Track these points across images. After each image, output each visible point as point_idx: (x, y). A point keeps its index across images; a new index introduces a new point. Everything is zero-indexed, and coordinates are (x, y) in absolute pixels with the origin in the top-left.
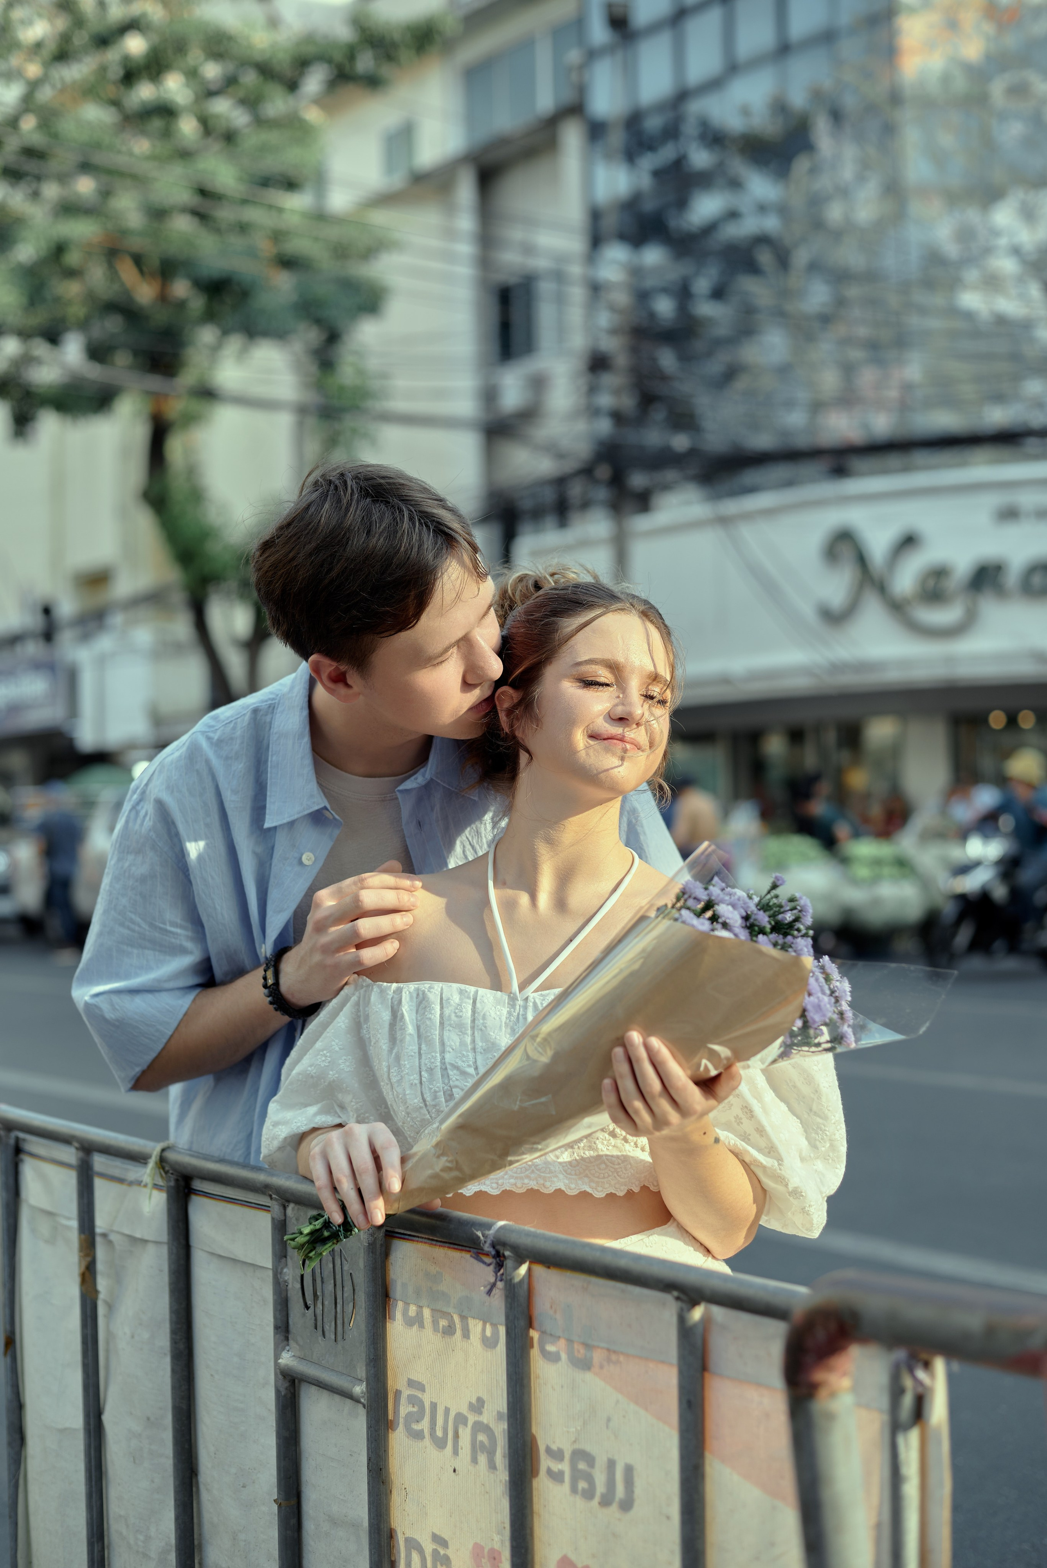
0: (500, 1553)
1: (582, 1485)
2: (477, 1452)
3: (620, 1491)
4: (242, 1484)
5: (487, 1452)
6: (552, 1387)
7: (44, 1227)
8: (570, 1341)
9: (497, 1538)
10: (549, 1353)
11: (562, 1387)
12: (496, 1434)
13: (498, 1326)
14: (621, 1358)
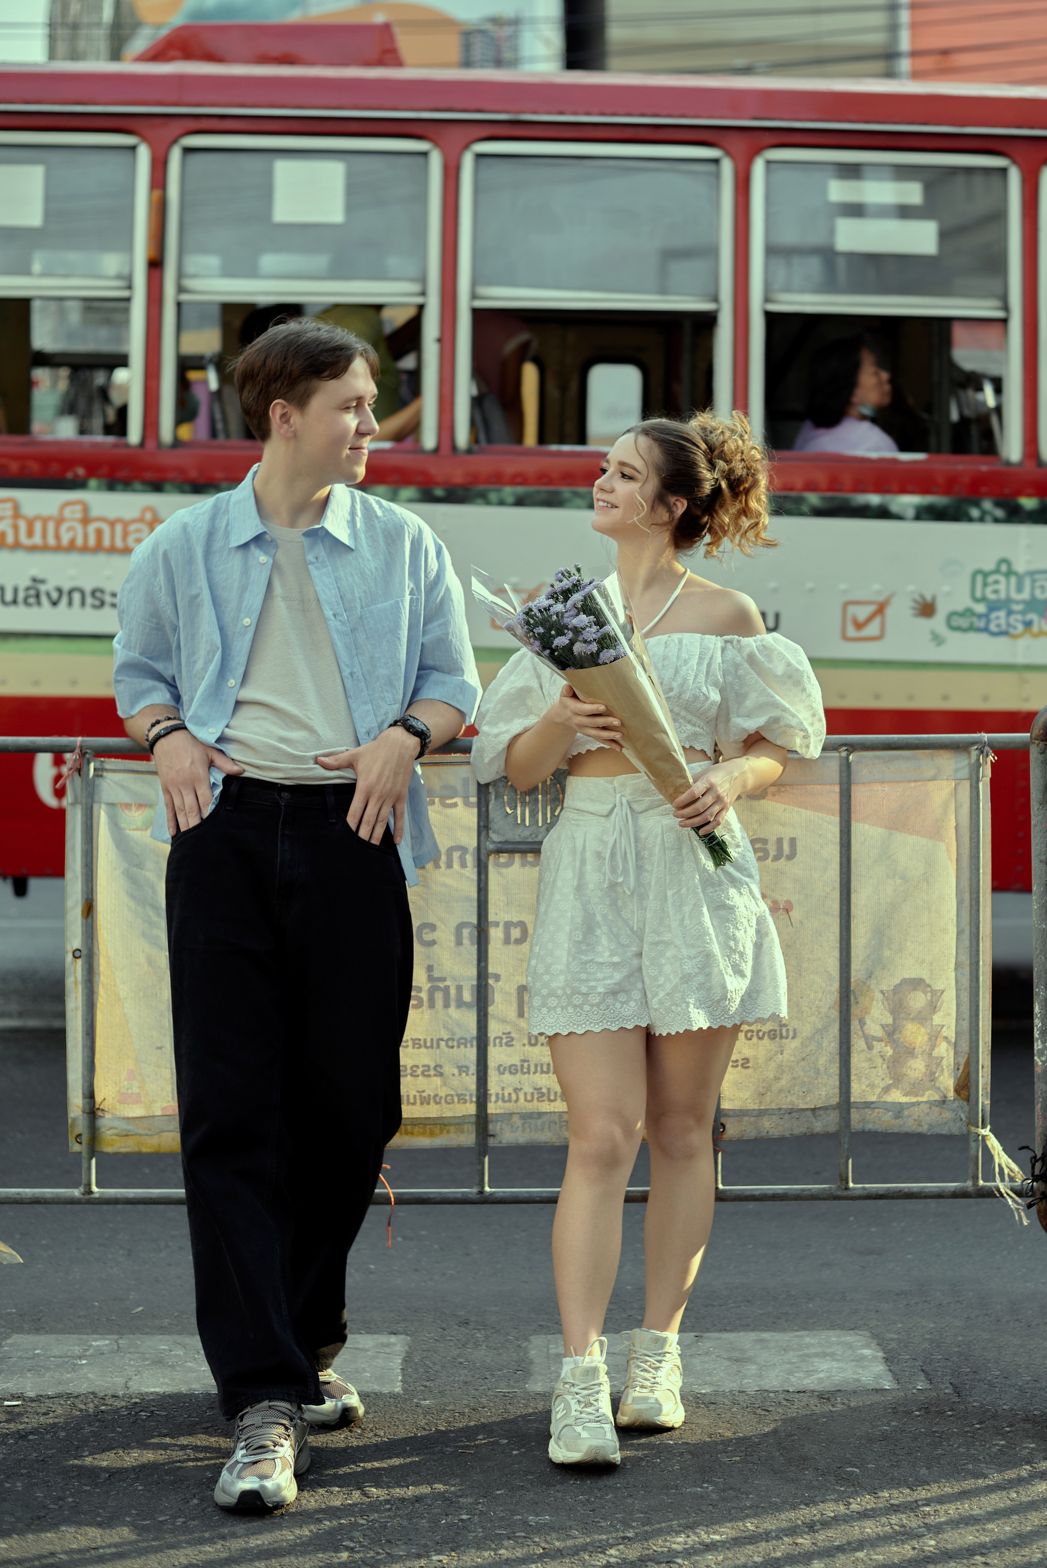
3: (787, 851)
14: (788, 788)
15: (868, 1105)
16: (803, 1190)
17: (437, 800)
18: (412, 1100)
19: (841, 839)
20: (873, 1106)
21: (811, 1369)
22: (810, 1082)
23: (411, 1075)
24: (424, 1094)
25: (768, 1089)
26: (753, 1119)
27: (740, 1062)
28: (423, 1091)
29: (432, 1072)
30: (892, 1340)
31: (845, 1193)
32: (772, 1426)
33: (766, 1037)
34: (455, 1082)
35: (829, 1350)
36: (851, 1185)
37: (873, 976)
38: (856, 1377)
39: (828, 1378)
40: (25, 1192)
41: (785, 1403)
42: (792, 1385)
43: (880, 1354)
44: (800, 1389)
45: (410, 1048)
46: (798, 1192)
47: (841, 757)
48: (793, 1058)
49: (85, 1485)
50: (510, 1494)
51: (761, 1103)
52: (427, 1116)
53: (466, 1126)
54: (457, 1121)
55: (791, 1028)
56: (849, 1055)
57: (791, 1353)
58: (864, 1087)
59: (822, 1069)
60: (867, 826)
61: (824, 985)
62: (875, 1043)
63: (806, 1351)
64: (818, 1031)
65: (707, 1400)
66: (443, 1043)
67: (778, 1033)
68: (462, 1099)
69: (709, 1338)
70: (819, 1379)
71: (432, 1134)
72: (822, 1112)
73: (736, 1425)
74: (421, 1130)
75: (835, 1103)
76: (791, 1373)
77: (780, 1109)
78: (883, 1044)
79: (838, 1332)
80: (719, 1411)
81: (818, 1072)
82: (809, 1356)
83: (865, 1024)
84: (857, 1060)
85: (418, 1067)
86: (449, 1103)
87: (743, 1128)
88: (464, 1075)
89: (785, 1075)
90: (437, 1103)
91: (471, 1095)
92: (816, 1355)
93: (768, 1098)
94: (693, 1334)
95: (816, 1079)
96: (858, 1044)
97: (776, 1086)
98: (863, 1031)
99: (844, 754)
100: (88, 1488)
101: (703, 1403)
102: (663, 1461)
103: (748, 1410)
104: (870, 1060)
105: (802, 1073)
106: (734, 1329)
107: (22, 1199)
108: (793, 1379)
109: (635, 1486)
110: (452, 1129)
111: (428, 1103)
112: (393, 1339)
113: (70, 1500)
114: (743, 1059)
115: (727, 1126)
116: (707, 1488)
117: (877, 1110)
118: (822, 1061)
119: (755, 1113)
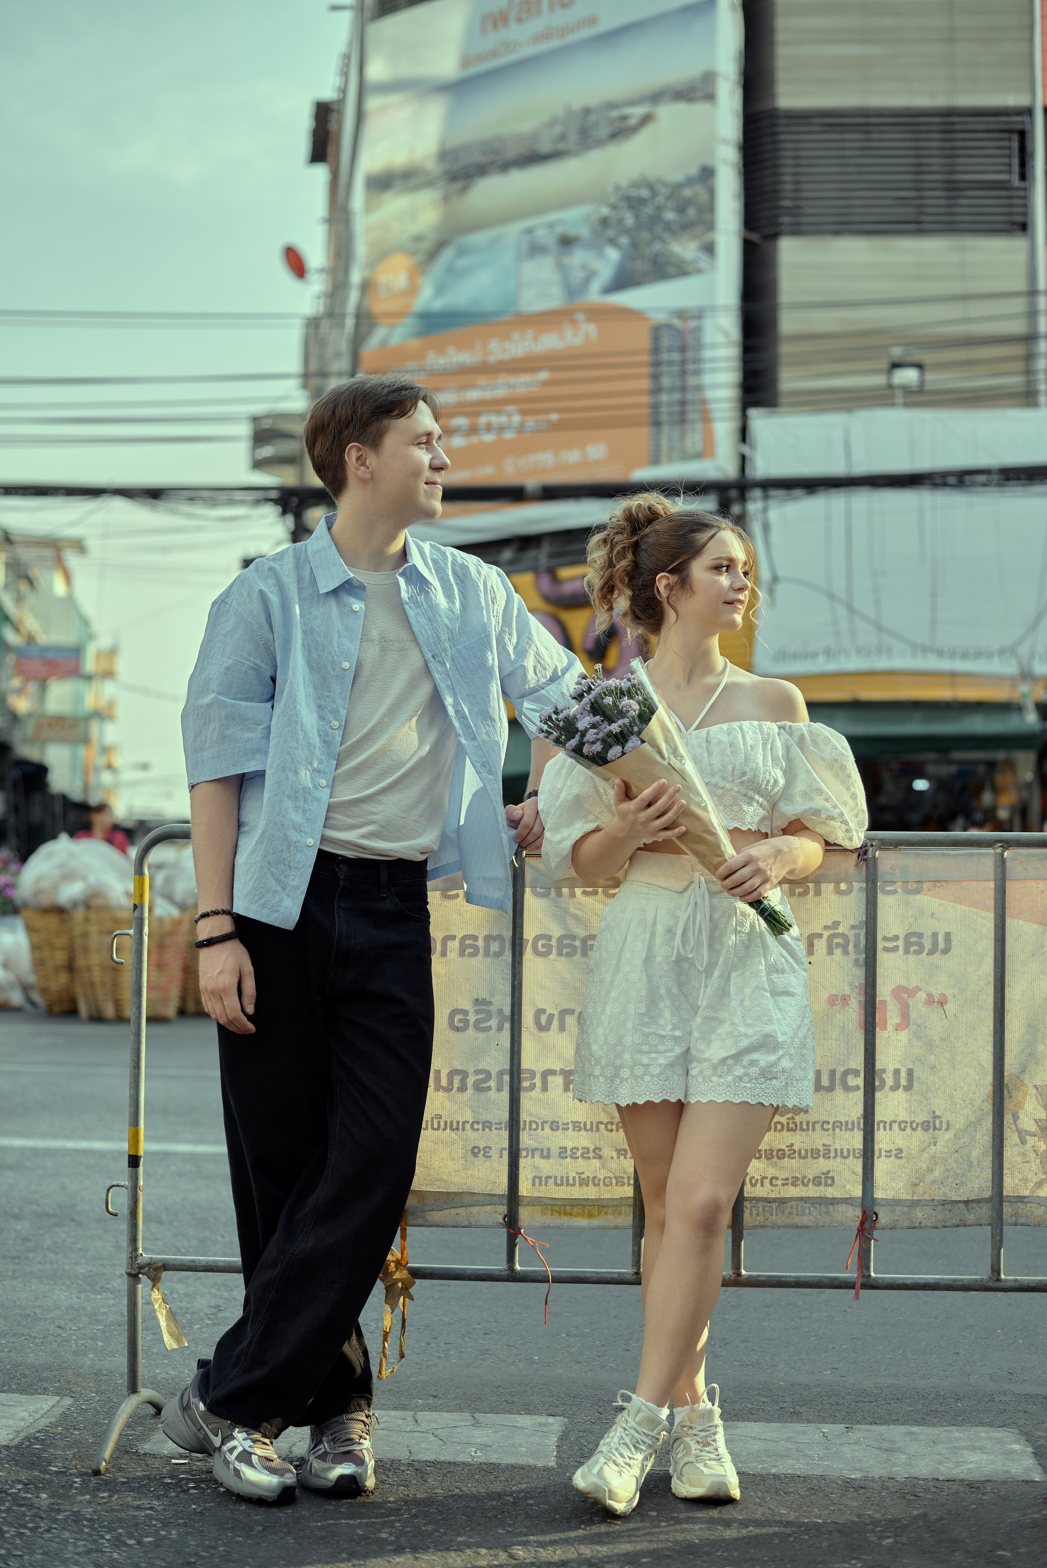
0: (849, 996)
1: (913, 948)
2: (833, 948)
3: (942, 945)
5: (842, 947)
6: (891, 906)
8: (905, 882)
9: (847, 989)
10: (889, 891)
11: (899, 905)
12: (850, 936)
13: (851, 884)
14: (944, 884)
15: (1021, 1199)
16: (955, 1280)
17: (600, 890)
18: (571, 1182)
19: (995, 934)
20: (1025, 1200)
21: (961, 1460)
22: (963, 1174)
23: (571, 1157)
24: (583, 1176)
25: (921, 1180)
26: (905, 1209)
27: (894, 1152)
28: (583, 1173)
29: (591, 1155)
30: (1040, 1437)
31: (997, 1284)
32: (921, 1511)
33: (919, 1129)
34: (614, 1165)
35: (978, 1444)
36: (1003, 1277)
37: (1027, 1071)
38: (1005, 1469)
39: (978, 1468)
40: (199, 1260)
41: (934, 1490)
42: (942, 1474)
43: (1030, 1449)
44: (949, 1477)
45: (571, 1130)
46: (950, 1282)
47: (995, 853)
48: (946, 1150)
49: (238, 1536)
50: (656, 1562)
51: (914, 1193)
52: (586, 1197)
53: (623, 1208)
54: (615, 1203)
55: (944, 1121)
56: (1003, 1150)
57: (941, 1445)
58: (1017, 1181)
59: (975, 1162)
60: (1021, 922)
61: (977, 1078)
62: (1028, 1138)
63: (955, 1444)
64: (971, 1124)
65: (856, 1484)
66: (602, 1127)
67: (931, 1124)
68: (620, 1181)
69: (859, 1430)
70: (969, 1469)
71: (590, 1216)
72: (974, 1205)
73: (886, 1508)
74: (580, 1211)
75: (988, 1196)
76: (941, 1463)
77: (933, 1200)
78: (1036, 1139)
79: (987, 1429)
80: (868, 1495)
81: (971, 1165)
82: (958, 1448)
83: (1019, 1118)
84: (1010, 1154)
85: (578, 1149)
86: (607, 1186)
87: (896, 1218)
88: (622, 1158)
89: (938, 1167)
90: (595, 1185)
91: (629, 1178)
92: (966, 1448)
93: (920, 1189)
94: (843, 1426)
95: (969, 1171)
96: (1011, 1138)
97: (929, 1178)
98: (1016, 1126)
99: (999, 850)
100: (241, 1539)
101: (852, 1487)
102: (811, 1538)
103: (898, 1495)
104: (1023, 1154)
105: (955, 1165)
106: (885, 1423)
107: (196, 1266)
108: (943, 1469)
109: (782, 1560)
110: (610, 1210)
111: (587, 1185)
112: (551, 1420)
113: (221, 1549)
114: (896, 1150)
115: (880, 1216)
116: (855, 1564)
117: (1029, 1205)
118: (975, 1153)
119: (908, 1203)
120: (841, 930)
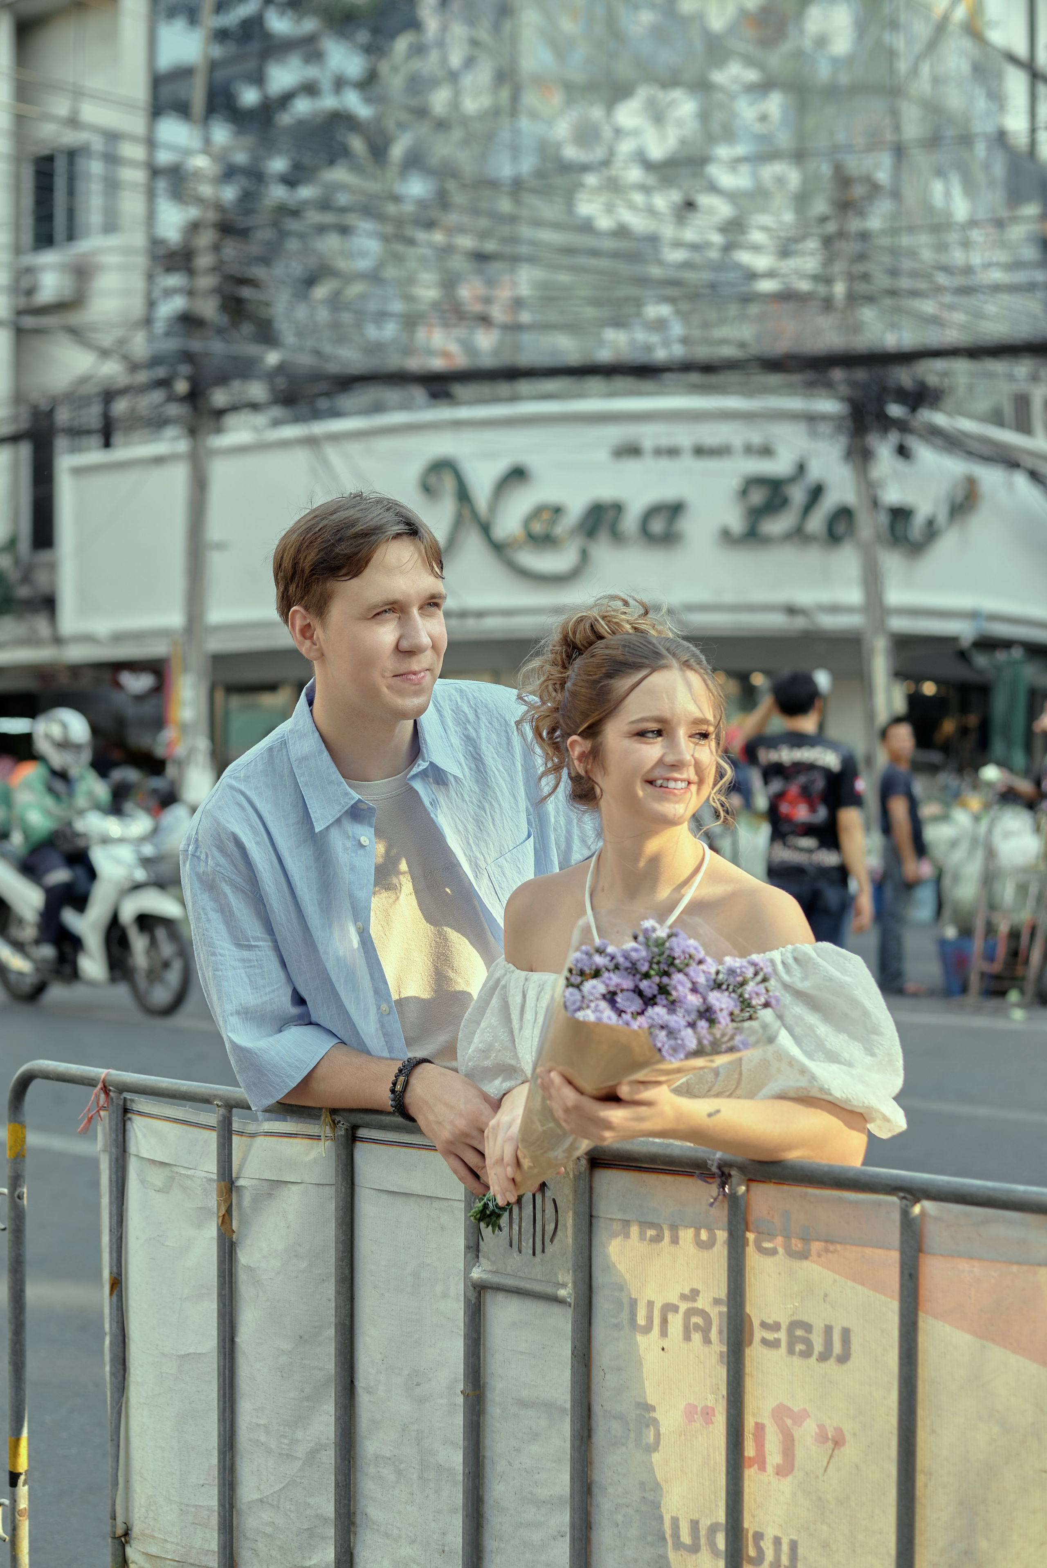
0: (713, 1409)
1: (799, 1347)
2: (690, 1331)
3: (837, 1348)
4: (415, 1383)
5: (702, 1331)
6: (769, 1275)
7: (157, 1177)
8: (787, 1237)
9: (710, 1397)
10: (766, 1249)
11: (779, 1274)
12: (712, 1316)
13: (716, 1231)
14: (838, 1246)
47: (901, 1206)
99: (906, 1202)
120: (700, 1304)
